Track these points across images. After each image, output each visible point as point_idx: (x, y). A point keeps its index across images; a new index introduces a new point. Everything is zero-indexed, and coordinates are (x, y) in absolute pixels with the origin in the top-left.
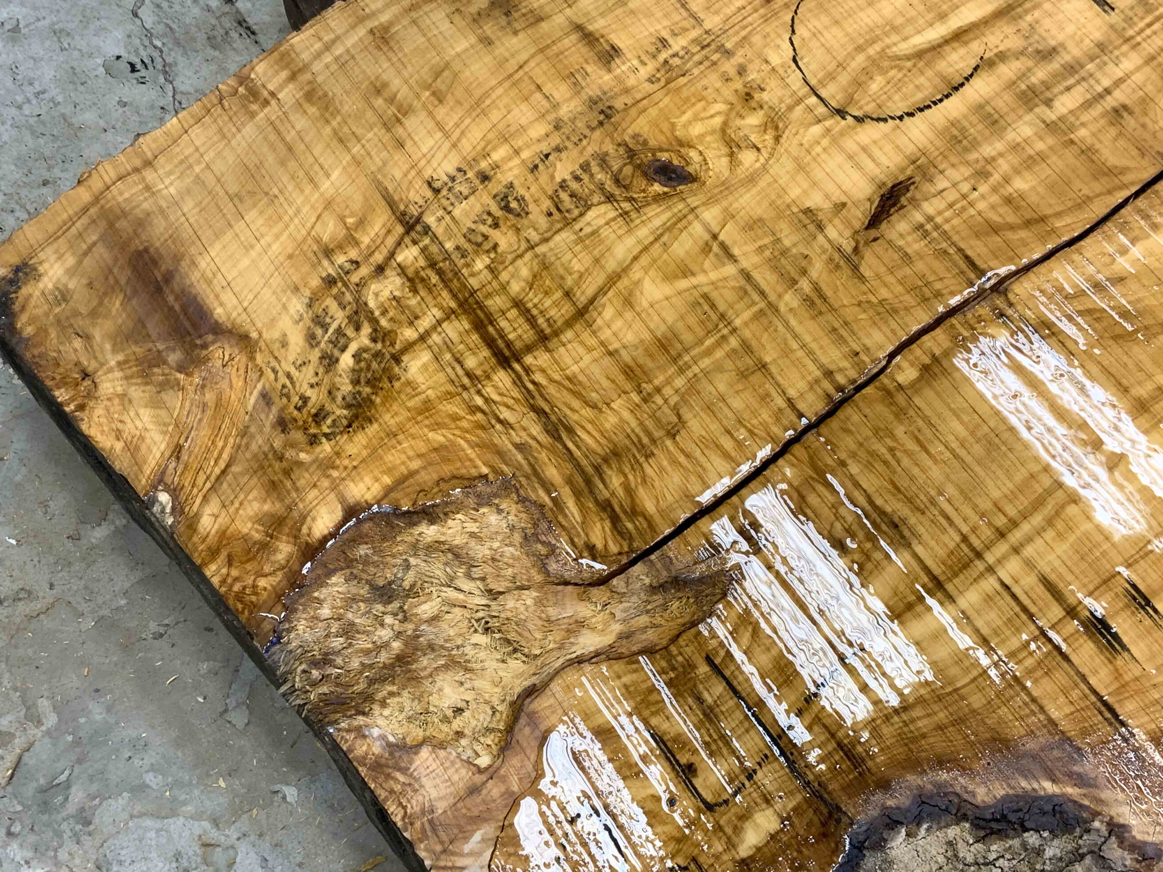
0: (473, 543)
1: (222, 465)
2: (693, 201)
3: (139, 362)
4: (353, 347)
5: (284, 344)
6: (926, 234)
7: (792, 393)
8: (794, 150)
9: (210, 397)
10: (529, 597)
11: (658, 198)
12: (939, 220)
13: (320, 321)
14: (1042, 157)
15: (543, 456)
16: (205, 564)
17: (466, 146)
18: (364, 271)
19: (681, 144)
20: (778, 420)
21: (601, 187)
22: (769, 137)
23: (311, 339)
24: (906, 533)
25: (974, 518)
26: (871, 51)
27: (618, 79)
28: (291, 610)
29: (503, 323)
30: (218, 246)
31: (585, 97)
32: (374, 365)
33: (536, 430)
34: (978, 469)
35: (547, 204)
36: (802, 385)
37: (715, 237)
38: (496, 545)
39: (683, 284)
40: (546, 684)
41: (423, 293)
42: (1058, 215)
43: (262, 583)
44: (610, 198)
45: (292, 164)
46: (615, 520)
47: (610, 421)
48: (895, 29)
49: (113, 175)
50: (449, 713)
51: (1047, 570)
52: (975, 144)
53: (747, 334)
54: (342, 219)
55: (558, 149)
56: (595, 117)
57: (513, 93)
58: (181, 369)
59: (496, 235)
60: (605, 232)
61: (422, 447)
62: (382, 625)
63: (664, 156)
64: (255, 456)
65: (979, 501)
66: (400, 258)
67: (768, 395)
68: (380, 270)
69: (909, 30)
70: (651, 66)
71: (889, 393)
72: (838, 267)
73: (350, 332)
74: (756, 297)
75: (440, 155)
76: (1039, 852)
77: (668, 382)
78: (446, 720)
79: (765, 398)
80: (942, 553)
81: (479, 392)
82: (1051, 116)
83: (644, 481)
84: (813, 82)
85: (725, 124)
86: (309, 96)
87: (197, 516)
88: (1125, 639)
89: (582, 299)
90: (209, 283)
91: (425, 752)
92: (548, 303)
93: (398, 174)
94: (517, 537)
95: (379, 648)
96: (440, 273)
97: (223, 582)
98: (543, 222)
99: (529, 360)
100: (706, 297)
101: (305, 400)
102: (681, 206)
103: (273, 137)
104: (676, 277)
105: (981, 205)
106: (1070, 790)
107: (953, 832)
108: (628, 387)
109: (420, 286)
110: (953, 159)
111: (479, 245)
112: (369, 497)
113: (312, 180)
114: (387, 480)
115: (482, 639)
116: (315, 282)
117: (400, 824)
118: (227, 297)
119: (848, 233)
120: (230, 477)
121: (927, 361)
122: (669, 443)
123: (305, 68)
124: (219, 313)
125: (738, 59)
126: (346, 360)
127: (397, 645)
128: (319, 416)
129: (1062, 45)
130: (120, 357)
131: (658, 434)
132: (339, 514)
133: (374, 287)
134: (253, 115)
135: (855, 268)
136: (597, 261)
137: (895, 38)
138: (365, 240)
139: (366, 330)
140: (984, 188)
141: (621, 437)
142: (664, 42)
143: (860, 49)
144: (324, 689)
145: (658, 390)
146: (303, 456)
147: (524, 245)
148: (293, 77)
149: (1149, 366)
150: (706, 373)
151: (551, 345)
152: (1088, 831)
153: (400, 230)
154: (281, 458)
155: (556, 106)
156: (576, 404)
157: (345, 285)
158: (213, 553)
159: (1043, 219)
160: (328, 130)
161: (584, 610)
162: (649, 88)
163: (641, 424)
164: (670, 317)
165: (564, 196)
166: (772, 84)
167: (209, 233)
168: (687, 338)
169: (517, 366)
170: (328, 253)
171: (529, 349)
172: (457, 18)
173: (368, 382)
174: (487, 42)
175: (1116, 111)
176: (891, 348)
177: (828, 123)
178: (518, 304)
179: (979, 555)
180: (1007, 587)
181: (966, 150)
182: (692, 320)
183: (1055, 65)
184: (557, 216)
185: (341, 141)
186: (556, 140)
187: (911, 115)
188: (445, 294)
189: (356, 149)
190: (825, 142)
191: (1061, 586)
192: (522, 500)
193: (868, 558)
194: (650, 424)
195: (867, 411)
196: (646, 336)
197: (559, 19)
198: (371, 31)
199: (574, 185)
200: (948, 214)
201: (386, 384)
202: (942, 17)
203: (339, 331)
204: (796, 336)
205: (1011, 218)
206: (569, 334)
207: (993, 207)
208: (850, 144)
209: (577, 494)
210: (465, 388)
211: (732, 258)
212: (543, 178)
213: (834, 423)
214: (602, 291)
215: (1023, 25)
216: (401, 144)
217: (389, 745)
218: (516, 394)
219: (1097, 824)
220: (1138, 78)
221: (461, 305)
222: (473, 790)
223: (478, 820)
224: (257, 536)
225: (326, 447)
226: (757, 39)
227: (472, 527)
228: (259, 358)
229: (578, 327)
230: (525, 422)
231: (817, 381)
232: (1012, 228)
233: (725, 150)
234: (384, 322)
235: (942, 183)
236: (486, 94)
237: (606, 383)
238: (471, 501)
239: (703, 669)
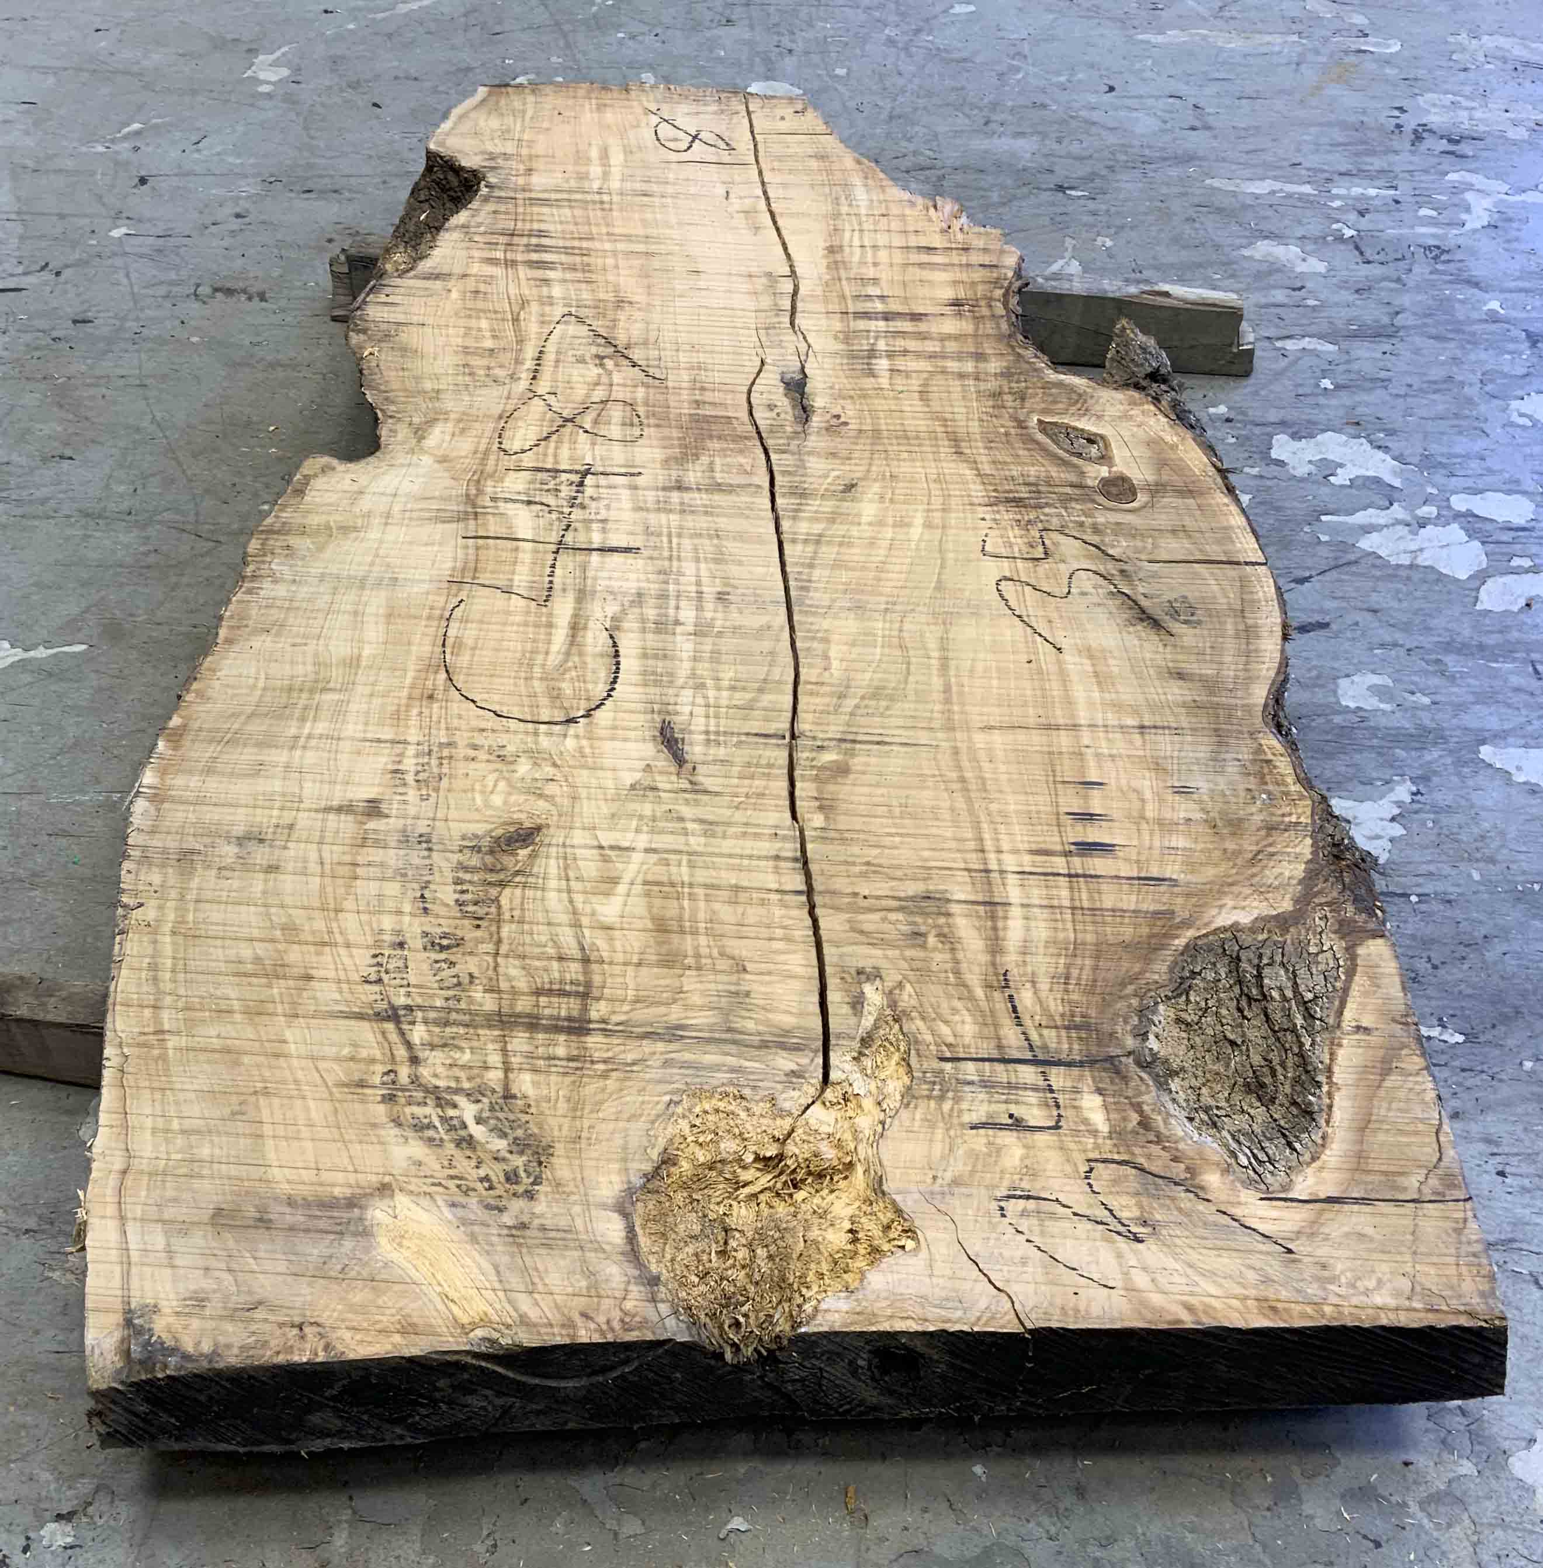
2: (557, 840)
3: (327, 1277)
4: (470, 1119)
5: (418, 1164)
6: (716, 742)
7: (773, 885)
8: (575, 762)
11: (533, 858)
12: (712, 729)
13: (423, 1127)
14: (717, 652)
15: (687, 1056)
17: (358, 940)
18: (404, 1070)
19: (499, 817)
20: (786, 907)
21: (488, 883)
22: (548, 768)
23: (431, 1142)
24: (938, 895)
25: (958, 856)
26: (537, 675)
27: (402, 816)
29: (547, 1012)
30: (271, 1156)
31: (392, 844)
32: (501, 1114)
34: (923, 831)
35: (466, 923)
36: (772, 877)
37: (601, 847)
39: (622, 889)
40: (882, 1167)
41: (466, 1045)
42: (770, 673)
43: (629, 1305)
44: (502, 884)
45: (245, 1059)
46: (782, 1046)
47: (696, 999)
48: (533, 652)
49: (110, 1192)
51: (1027, 847)
52: (671, 675)
53: (700, 880)
54: (338, 1057)
55: (425, 887)
56: (420, 849)
57: (341, 883)
59: (461, 969)
60: (530, 904)
63: (500, 831)
64: (505, 1244)
65: (946, 846)
66: (417, 1041)
67: (762, 899)
68: (414, 1060)
69: (543, 646)
70: (411, 791)
71: (822, 837)
72: (696, 800)
73: (453, 1113)
74: (675, 857)
75: (348, 961)
77: (697, 946)
78: (853, 1252)
79: (763, 902)
80: (967, 888)
81: (593, 1062)
82: (689, 628)
83: (765, 1009)
84: (529, 718)
85: (510, 783)
87: (523, 1317)
88: (1108, 842)
89: (576, 953)
90: (301, 1181)
91: (873, 1278)
92: (555, 974)
93: (336, 996)
96: (458, 1023)
97: (603, 1333)
98: (480, 935)
99: (594, 1015)
100: (646, 883)
101: (486, 1179)
102: (554, 849)
103: (202, 1056)
104: (612, 889)
105: (723, 703)
108: (678, 972)
109: (457, 1043)
110: (672, 692)
111: (459, 984)
112: (619, 1186)
114: (615, 1166)
115: (802, 1193)
116: (379, 1109)
118: (333, 1177)
119: (674, 778)
121: (816, 803)
122: (748, 977)
123: (158, 996)
124: (339, 1191)
125: (462, 743)
126: (478, 1130)
128: (511, 1180)
129: (640, 588)
130: (306, 1289)
131: (734, 979)
132: (614, 1216)
133: (426, 1073)
134: (164, 1058)
135: (707, 792)
136: (550, 924)
137: (540, 657)
138: (375, 1053)
139: (462, 1100)
140: (711, 693)
141: (715, 1000)
142: (399, 772)
143: (528, 679)
145: (698, 956)
147: (489, 957)
148: (157, 1009)
150: (711, 921)
151: (596, 995)
153: (390, 1026)
154: (525, 1227)
155: (383, 865)
156: (660, 1010)
157: (404, 1090)
158: (570, 1325)
159: (766, 682)
160: (239, 1017)
162: (429, 804)
163: (717, 982)
164: (642, 912)
165: (472, 909)
166: (505, 739)
167: (250, 1154)
168: (670, 913)
169: (593, 1026)
170: (360, 1084)
171: (585, 1009)
172: (227, 874)
173: (512, 1128)
174: (273, 869)
175: (719, 598)
176: (788, 814)
177: (571, 732)
178: (538, 992)
179: (987, 871)
180: (1023, 873)
181: (672, 682)
182: (659, 902)
183: (652, 601)
184: (484, 923)
185: (260, 1014)
186: (414, 883)
187: (613, 689)
188: (482, 1032)
189: (280, 1009)
190: (587, 743)
191: (1044, 847)
193: (940, 927)
194: (722, 978)
195: (825, 857)
196: (645, 935)
197: (306, 815)
198: (174, 933)
199: (469, 897)
200: (712, 722)
201: (525, 1117)
202: (551, 625)
203: (444, 1119)
204: (729, 856)
205: (748, 695)
206: (597, 979)
207: (731, 698)
208: (601, 733)
209: (740, 1055)
210: (580, 1069)
211: (629, 849)
212: (441, 911)
213: (818, 879)
214: (580, 937)
216: (308, 978)
217: (847, 1298)
218: (618, 1040)
220: (705, 573)
221: (502, 1028)
222: (930, 1263)
224: (582, 1284)
225: (545, 1190)
226: (456, 723)
228: (414, 1188)
229: (596, 970)
230: (647, 1050)
231: (778, 867)
232: (755, 700)
233: (533, 797)
234: (467, 1085)
235: (684, 709)
236: (323, 899)
237: (661, 982)
239: (948, 1066)
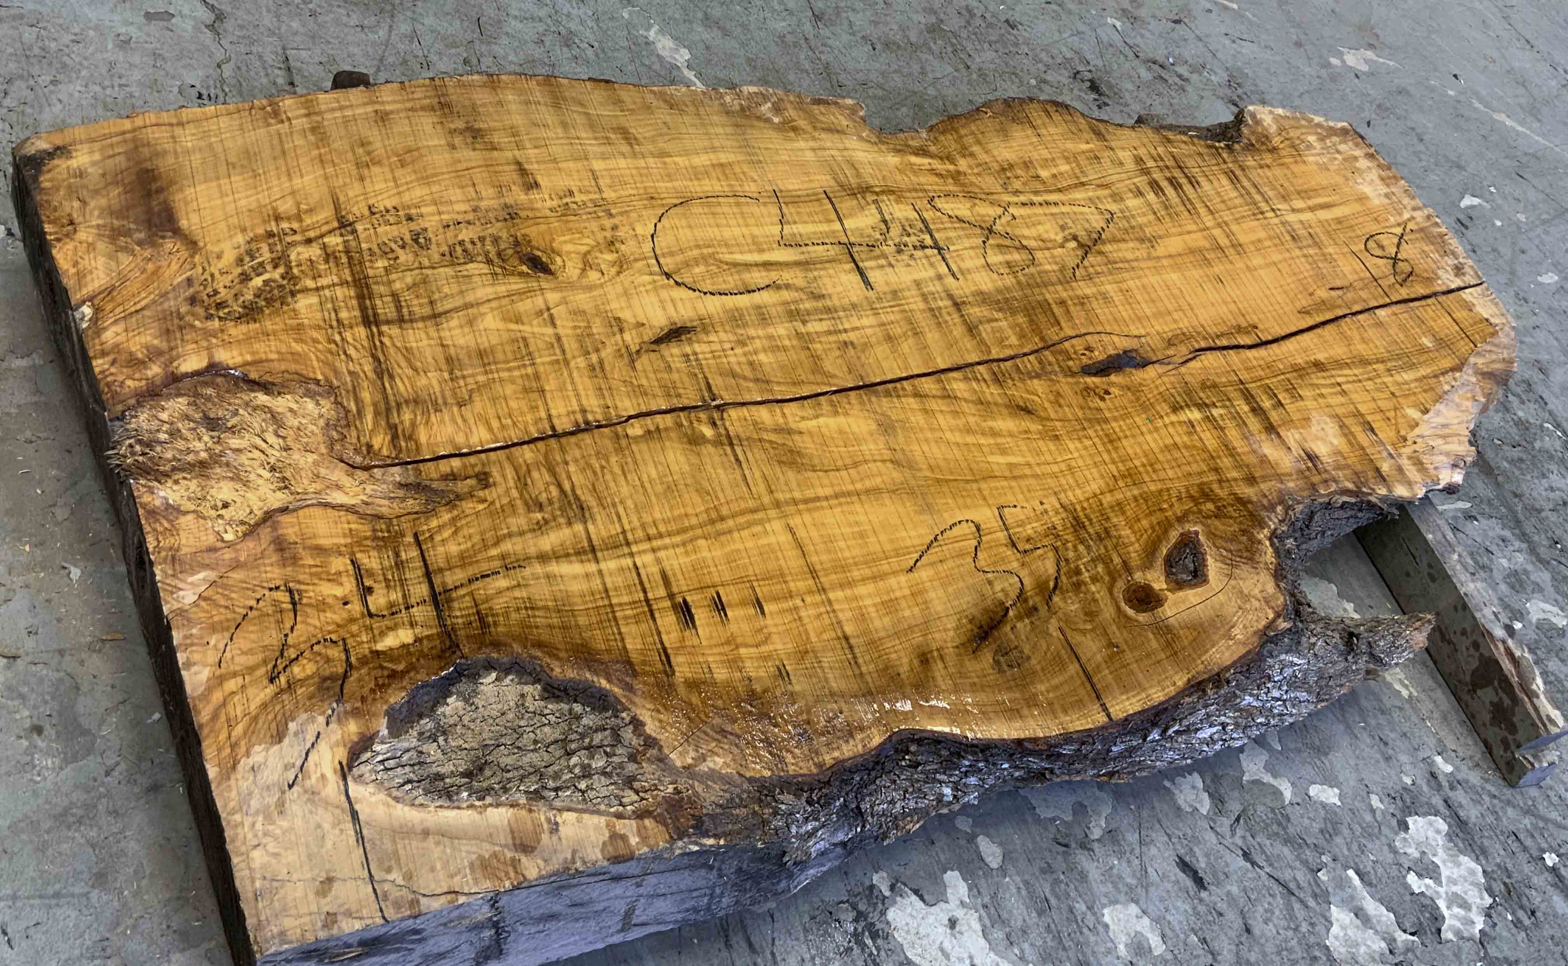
0: (289, 414)
1: (138, 307)
2: (544, 285)
3: (113, 229)
4: (266, 276)
5: (219, 257)
6: (688, 360)
7: (553, 412)
8: (627, 284)
9: (150, 267)
10: (311, 458)
11: (521, 274)
12: (700, 356)
13: (251, 254)
14: (785, 349)
15: (365, 384)
16: (95, 358)
17: (406, 198)
18: (298, 238)
19: (553, 251)
20: (536, 423)
21: (487, 254)
22: (614, 270)
23: (240, 261)
24: (587, 515)
25: (636, 523)
26: (705, 251)
27: (531, 201)
28: (139, 404)
29: (378, 302)
30: (203, 187)
31: (502, 201)
32: (276, 292)
33: (368, 368)
34: (653, 499)
35: (445, 248)
36: (563, 411)
37: (548, 309)
38: (304, 421)
39: (513, 326)
40: (295, 510)
41: (332, 264)
42: (779, 383)
43: (129, 383)
44: (489, 262)
45: (281, 162)
46: (395, 437)
47: (422, 381)
48: (727, 245)
49: (154, 121)
50: (220, 504)
51: (668, 569)
52: (745, 325)
53: (541, 369)
54: (298, 204)
55: (469, 223)
56: (503, 214)
57: (454, 181)
58: (140, 243)
59: (400, 252)
60: (476, 279)
61: (284, 349)
62: (200, 439)
63: (539, 253)
64: (164, 311)
65: (644, 515)
66: (326, 240)
67: (537, 407)
68: (309, 241)
69: (735, 249)
70: (555, 203)
71: (617, 436)
72: (622, 356)
73: (269, 267)
74: (558, 351)
75: (385, 195)
76: (578, 718)
77: (473, 376)
78: (215, 508)
79: (534, 408)
80: (604, 533)
81: (340, 333)
82: (802, 329)
83: (427, 422)
84: (658, 252)
85: (589, 252)
86: (313, 130)
87: (105, 329)
88: (697, 623)
89: (440, 308)
90: (187, 204)
91: (190, 517)
92: (415, 302)
93: (351, 194)
94: (322, 422)
95: (189, 451)
96: (350, 258)
97: (102, 372)
98: (436, 257)
99: (384, 328)
100: (524, 339)
101: (216, 292)
102: (535, 284)
103: (276, 141)
104: (511, 321)
105: (733, 360)
106: (616, 690)
107: (528, 689)
108: (444, 367)
109: (331, 260)
110: (727, 328)
111: (386, 253)
112: (231, 363)
113: (289, 175)
114: (249, 358)
115: (267, 474)
116: (260, 231)
117: (151, 550)
118: (195, 218)
119: (637, 341)
120: (140, 316)
121: (652, 428)
122: (455, 409)
123: (319, 113)
124: (184, 223)
125: (616, 221)
126: (258, 282)
127: (203, 455)
128: (220, 306)
129: (830, 296)
130: (101, 222)
131: (450, 400)
132: (204, 364)
133: (300, 249)
134: (269, 125)
135: (633, 361)
136: (462, 292)
137: (724, 250)
138: (308, 221)
139: (281, 270)
140: (739, 351)
141: (425, 393)
142: (571, 193)
143: (698, 247)
144: (141, 459)
145: (464, 377)
146: (197, 323)
147: (416, 265)
148: (307, 115)
149: (794, 485)
150: (501, 380)
151: (405, 326)
152: (617, 717)
153: (336, 224)
154: (181, 319)
155: (481, 199)
156: (404, 364)
157: (280, 240)
158: (104, 354)
159: (767, 382)
160: (315, 152)
161: (346, 481)
162: (549, 213)
163: (442, 391)
164: (494, 340)
165: (459, 249)
166: (632, 243)
167: (202, 177)
168: (500, 356)
169: (374, 329)
170: (278, 218)
171: (388, 322)
172: (439, 127)
173: (266, 299)
174: (453, 147)
175: (845, 343)
176: (632, 413)
177: (656, 278)
178: (395, 295)
179: (628, 544)
180: (637, 568)
181: (738, 326)
182: (508, 348)
183: (820, 304)
184: (448, 257)
185: (322, 161)
186: (470, 217)
187: (712, 294)
188: (347, 271)
189: (330, 170)
190: (649, 287)
191: (672, 579)
192: (336, 403)
193: (555, 519)
194: (448, 393)
195: (598, 440)
196: (472, 344)
197: (509, 154)
198: (376, 112)
199: (469, 246)
200: (709, 356)
201: (277, 305)
202: (761, 251)
203: (261, 264)
204: (573, 383)
205: (748, 372)
206: (420, 325)
207: (739, 363)
208: (664, 294)
209: (377, 413)
210: (331, 327)
211: (554, 325)
212: (450, 233)
213: (573, 439)
214: (456, 310)
215: (810, 275)
216: (362, 179)
217: (167, 504)
218: (366, 344)
219: (624, 715)
220: (869, 331)
221: (354, 281)
222: (212, 550)
223: (207, 567)
224: (140, 355)
225: (216, 323)
226: (633, 215)
227: (295, 406)
228: (197, 258)
229: (429, 323)
230: (363, 361)
231: (574, 412)
232: (745, 378)
233: (581, 266)
234: (295, 271)
235: (713, 337)
236: (435, 175)
237: (430, 360)
238: (301, 391)
239: (409, 539)
